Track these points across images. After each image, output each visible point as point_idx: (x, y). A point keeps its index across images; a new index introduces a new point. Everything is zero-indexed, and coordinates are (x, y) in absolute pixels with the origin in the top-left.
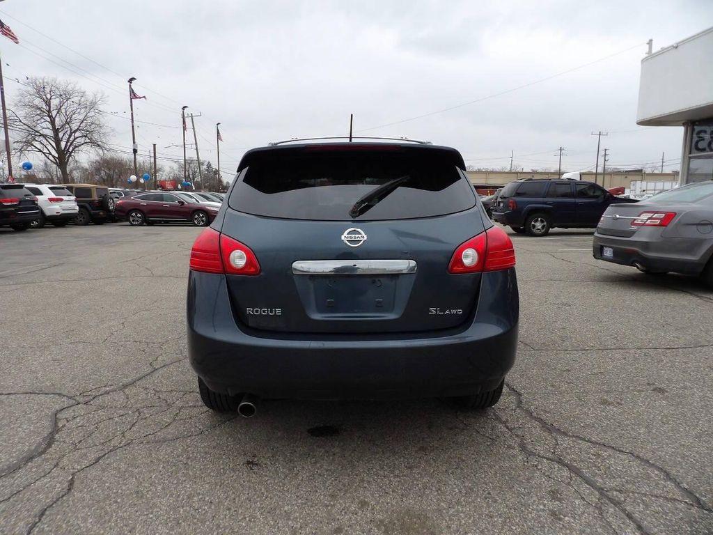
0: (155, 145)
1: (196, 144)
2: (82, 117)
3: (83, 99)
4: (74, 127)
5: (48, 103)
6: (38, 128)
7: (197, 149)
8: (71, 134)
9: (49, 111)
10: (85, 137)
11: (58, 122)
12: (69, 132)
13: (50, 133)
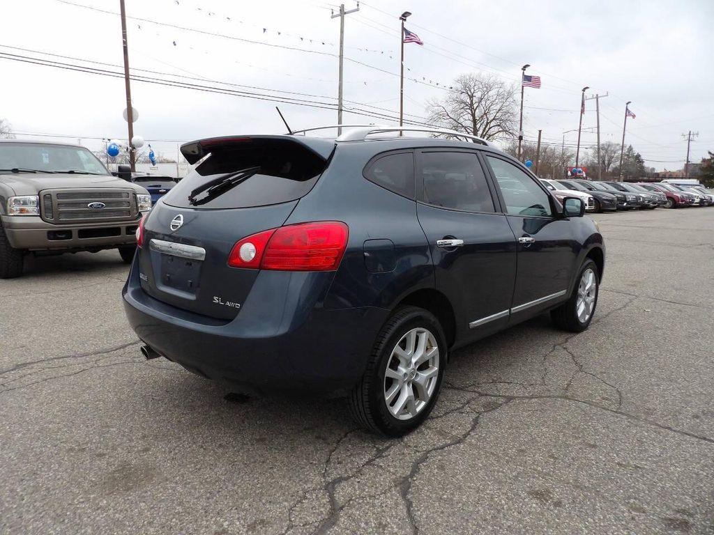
0: (540, 131)
1: (598, 127)
2: (498, 107)
3: (501, 90)
4: (491, 118)
5: (471, 97)
6: (461, 120)
7: (598, 133)
8: (487, 123)
9: (472, 104)
10: (499, 125)
11: (478, 114)
12: (485, 123)
13: (470, 124)
